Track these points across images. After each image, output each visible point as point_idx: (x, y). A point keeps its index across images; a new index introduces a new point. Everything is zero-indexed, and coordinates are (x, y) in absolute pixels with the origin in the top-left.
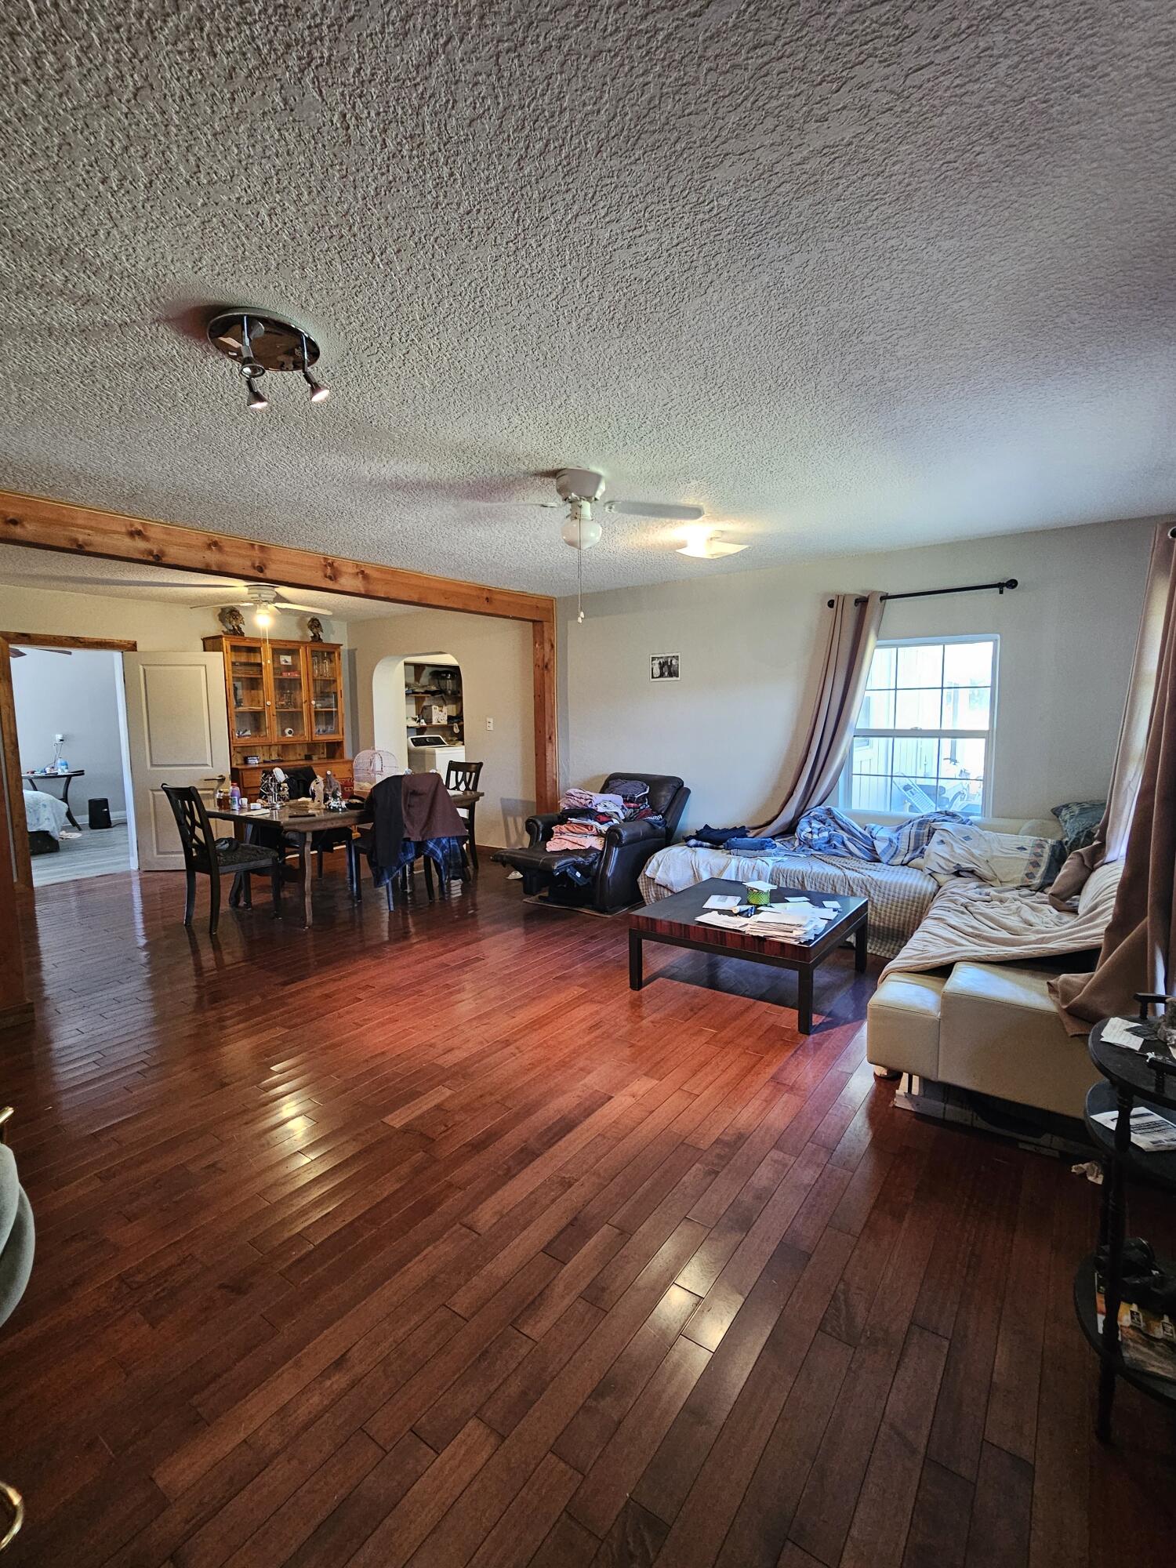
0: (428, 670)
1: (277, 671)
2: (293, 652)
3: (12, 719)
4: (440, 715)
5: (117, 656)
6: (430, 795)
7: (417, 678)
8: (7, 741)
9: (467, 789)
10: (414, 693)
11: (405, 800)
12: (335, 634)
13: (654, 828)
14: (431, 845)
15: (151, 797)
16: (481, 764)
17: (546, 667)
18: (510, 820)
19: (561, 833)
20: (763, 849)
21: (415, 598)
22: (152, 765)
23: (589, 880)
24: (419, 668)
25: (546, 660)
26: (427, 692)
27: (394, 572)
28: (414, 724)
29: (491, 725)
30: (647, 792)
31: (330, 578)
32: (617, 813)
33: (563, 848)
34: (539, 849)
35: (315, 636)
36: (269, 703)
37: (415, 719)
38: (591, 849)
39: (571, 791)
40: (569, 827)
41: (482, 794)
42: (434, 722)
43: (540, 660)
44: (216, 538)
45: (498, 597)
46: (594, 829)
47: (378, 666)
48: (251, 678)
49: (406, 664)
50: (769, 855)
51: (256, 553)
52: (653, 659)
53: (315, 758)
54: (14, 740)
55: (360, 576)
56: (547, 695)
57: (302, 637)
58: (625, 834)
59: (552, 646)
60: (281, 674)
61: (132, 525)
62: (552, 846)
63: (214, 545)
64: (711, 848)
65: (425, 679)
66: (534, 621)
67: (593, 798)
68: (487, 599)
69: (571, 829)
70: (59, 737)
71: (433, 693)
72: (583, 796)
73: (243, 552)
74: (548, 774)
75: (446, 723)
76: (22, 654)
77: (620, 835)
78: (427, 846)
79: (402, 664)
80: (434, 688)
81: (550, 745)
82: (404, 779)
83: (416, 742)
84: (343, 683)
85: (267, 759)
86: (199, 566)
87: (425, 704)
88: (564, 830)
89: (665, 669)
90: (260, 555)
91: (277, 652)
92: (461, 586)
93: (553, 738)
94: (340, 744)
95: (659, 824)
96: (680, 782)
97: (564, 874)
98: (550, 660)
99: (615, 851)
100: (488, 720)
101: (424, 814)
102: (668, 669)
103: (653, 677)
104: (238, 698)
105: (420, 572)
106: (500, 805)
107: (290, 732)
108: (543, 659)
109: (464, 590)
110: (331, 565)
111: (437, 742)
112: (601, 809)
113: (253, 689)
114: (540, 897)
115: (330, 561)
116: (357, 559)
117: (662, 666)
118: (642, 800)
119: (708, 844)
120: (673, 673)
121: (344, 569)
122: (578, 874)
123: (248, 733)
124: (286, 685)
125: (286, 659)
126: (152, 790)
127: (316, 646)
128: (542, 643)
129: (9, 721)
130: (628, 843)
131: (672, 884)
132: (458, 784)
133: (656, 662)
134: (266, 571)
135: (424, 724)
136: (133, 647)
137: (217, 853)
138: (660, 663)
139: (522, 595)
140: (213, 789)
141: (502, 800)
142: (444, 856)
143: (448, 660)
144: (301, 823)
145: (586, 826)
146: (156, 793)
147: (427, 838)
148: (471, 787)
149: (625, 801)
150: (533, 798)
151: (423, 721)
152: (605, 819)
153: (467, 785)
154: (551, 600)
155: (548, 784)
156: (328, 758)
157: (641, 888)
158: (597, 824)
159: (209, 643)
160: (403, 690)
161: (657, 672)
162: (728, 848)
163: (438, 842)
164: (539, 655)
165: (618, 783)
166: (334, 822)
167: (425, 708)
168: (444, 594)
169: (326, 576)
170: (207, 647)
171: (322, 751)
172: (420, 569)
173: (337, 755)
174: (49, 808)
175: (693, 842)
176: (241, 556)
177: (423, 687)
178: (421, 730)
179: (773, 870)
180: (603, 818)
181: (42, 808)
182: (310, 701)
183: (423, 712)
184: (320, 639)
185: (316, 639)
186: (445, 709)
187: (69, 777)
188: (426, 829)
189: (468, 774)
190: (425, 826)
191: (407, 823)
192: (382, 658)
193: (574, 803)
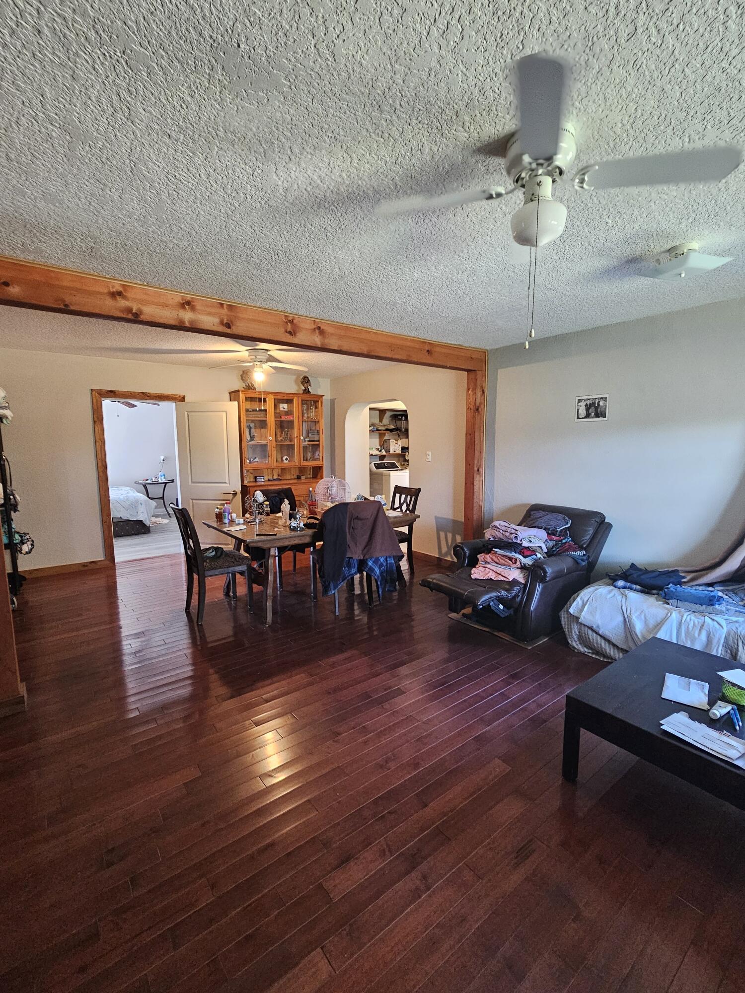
0: (388, 414)
1: (277, 415)
2: (289, 402)
3: (103, 450)
4: (395, 447)
5: (173, 405)
6: (372, 519)
7: (381, 420)
8: (100, 464)
9: (408, 509)
10: (378, 430)
11: (350, 522)
12: (321, 388)
13: (578, 563)
14: (370, 563)
15: (191, 504)
16: (419, 490)
17: (478, 409)
18: (442, 534)
19: (486, 563)
20: (712, 605)
21: (365, 350)
22: (193, 482)
23: (511, 611)
24: (382, 412)
25: (478, 404)
26: (387, 430)
27: (347, 328)
28: (377, 453)
29: (430, 457)
30: (569, 525)
31: (290, 333)
32: (540, 547)
33: (486, 577)
34: (464, 576)
35: (305, 389)
36: (271, 438)
37: (378, 449)
38: (515, 582)
39: (496, 523)
40: (494, 558)
41: (419, 517)
42: (392, 452)
43: (473, 404)
44: (189, 297)
45: (438, 349)
46: (518, 563)
47: (349, 411)
48: (260, 420)
49: (370, 409)
50: (720, 613)
51: (225, 311)
52: (579, 401)
53: (303, 478)
54: (104, 464)
55: (317, 331)
56: (477, 434)
57: (298, 390)
58: (549, 570)
59: (483, 392)
60: (281, 417)
61: (113, 287)
62: (477, 573)
63: (187, 304)
64: (642, 592)
65: (386, 420)
66: (468, 371)
67: (519, 533)
68: (428, 351)
69: (496, 560)
70: (162, 458)
71: (391, 430)
72: (509, 530)
73: (213, 310)
74: (475, 500)
75: (400, 452)
76: (134, 406)
77: (545, 572)
78: (367, 564)
79: (367, 410)
80: (392, 427)
81: (478, 476)
82: (349, 506)
83: (378, 466)
84: (324, 424)
85: (270, 478)
86: (172, 322)
87: (386, 438)
88: (489, 560)
89: (592, 410)
90: (229, 313)
91: (277, 402)
92: (406, 339)
93: (481, 470)
94: (320, 468)
95: (583, 560)
96: (603, 517)
97: (487, 608)
98: (480, 404)
99: (539, 588)
100: (428, 453)
101: (366, 537)
102: (595, 410)
103: (578, 418)
104: (252, 435)
105: (370, 328)
106: (434, 523)
107: (286, 459)
108: (475, 403)
109: (409, 344)
110: (292, 322)
111: (393, 466)
112: (525, 544)
113: (262, 428)
114: (464, 615)
115: (290, 319)
116: (314, 316)
117: (588, 408)
118: (563, 533)
119: (638, 587)
120: (600, 414)
121: (302, 325)
122: (501, 607)
123: (257, 460)
124: (283, 425)
125: (284, 407)
126: (192, 499)
127: (306, 397)
128: (475, 389)
129: (101, 450)
130: (553, 579)
131: (598, 627)
132: (401, 505)
133: (583, 404)
134: (233, 327)
135: (384, 453)
136: (182, 399)
137: (204, 560)
138: (586, 405)
139: (459, 348)
140: (229, 500)
141: (436, 518)
142: (381, 573)
143: (399, 405)
144: (263, 541)
145: (510, 559)
146: (194, 501)
147: (367, 557)
148: (411, 508)
149: (548, 534)
150: (462, 519)
151: (383, 451)
152: (529, 553)
153: (408, 506)
154: (484, 352)
155: (475, 509)
156: (313, 478)
157: (563, 623)
158: (521, 557)
159: (233, 395)
160: (368, 429)
161: (583, 412)
162: (666, 598)
163: (376, 561)
164: (471, 399)
165: (541, 515)
166: (292, 540)
167: (385, 441)
168: (392, 347)
169: (286, 331)
170: (232, 399)
171: (308, 473)
172: (369, 325)
173: (319, 476)
174: (143, 506)
175: (621, 583)
176: (210, 314)
177: (384, 426)
178: (382, 457)
179: (728, 634)
180: (527, 552)
181: (140, 506)
182: (300, 437)
183: (384, 445)
184: (309, 391)
185: (307, 391)
186: (400, 442)
187: (166, 484)
188: (366, 550)
189: (409, 497)
190: (366, 546)
191: (351, 544)
192: (351, 405)
193: (499, 535)
